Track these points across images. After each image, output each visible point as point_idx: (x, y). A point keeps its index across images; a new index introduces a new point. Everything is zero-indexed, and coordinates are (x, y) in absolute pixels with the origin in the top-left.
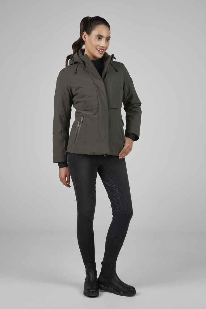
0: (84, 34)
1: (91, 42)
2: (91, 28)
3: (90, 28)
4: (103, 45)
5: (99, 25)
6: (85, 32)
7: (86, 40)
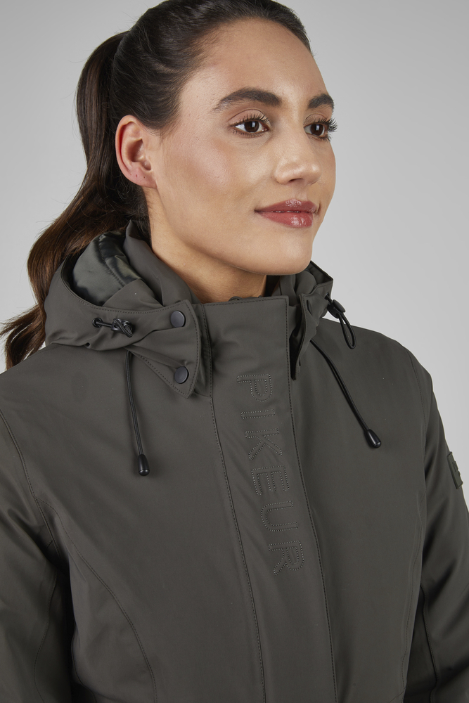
0: (129, 139)
1: (191, 173)
2: (168, 63)
3: (161, 68)
4: (294, 165)
5: (223, 28)
6: (126, 119)
7: (150, 178)
